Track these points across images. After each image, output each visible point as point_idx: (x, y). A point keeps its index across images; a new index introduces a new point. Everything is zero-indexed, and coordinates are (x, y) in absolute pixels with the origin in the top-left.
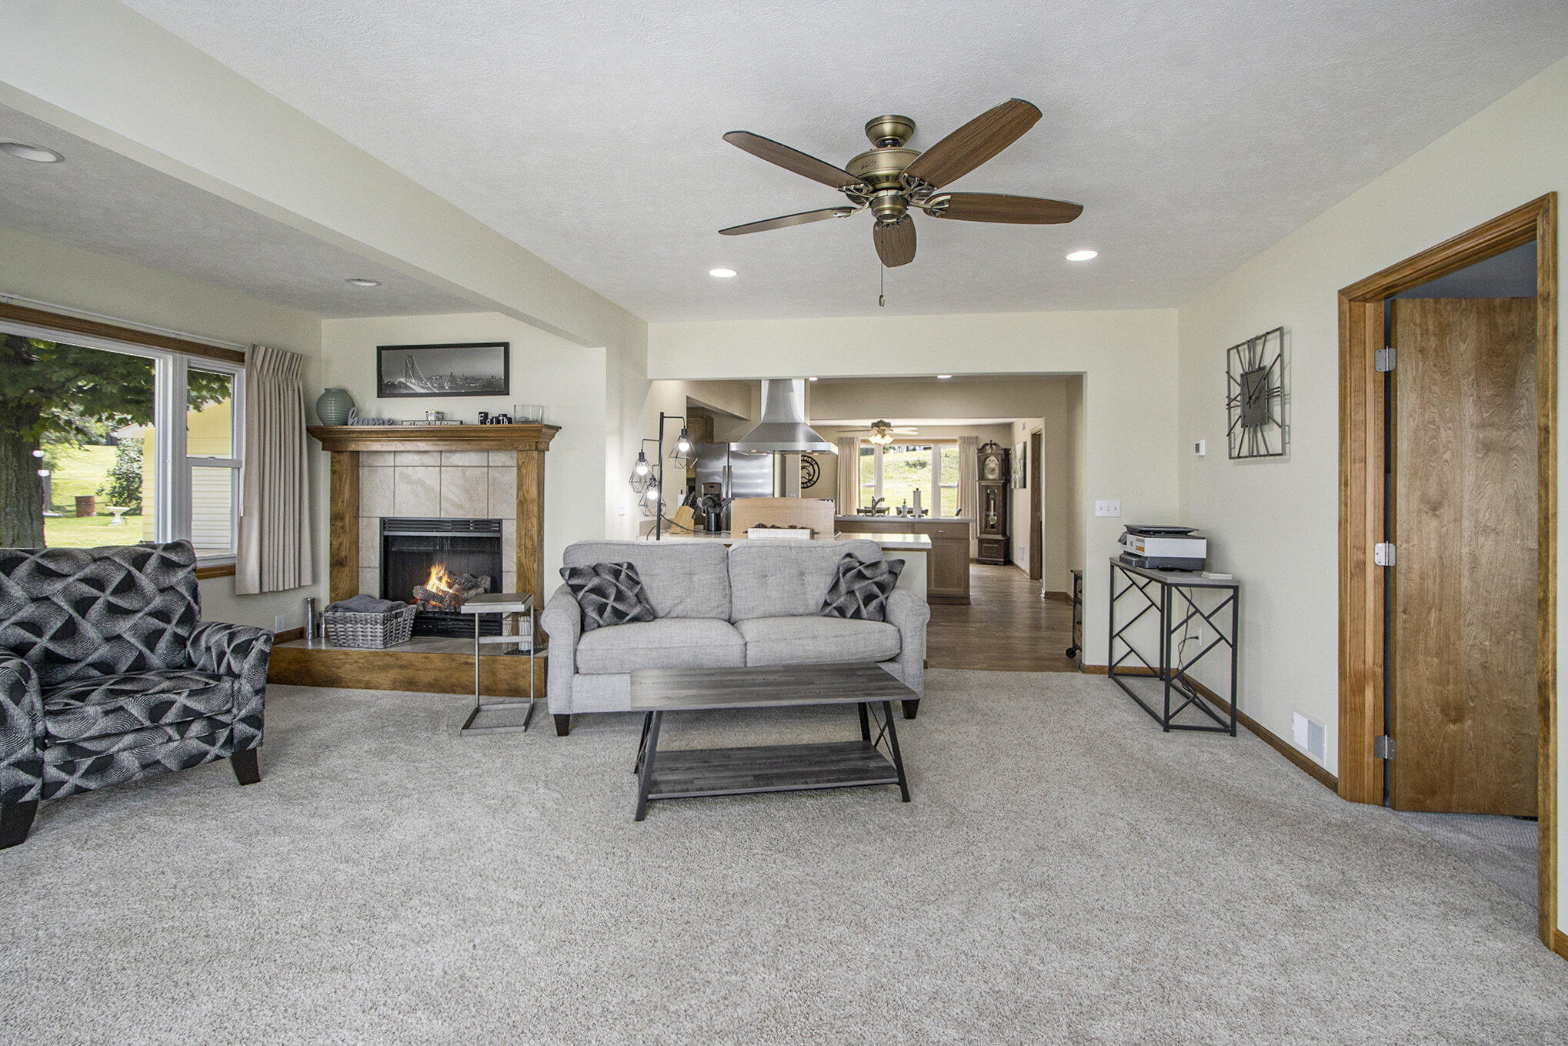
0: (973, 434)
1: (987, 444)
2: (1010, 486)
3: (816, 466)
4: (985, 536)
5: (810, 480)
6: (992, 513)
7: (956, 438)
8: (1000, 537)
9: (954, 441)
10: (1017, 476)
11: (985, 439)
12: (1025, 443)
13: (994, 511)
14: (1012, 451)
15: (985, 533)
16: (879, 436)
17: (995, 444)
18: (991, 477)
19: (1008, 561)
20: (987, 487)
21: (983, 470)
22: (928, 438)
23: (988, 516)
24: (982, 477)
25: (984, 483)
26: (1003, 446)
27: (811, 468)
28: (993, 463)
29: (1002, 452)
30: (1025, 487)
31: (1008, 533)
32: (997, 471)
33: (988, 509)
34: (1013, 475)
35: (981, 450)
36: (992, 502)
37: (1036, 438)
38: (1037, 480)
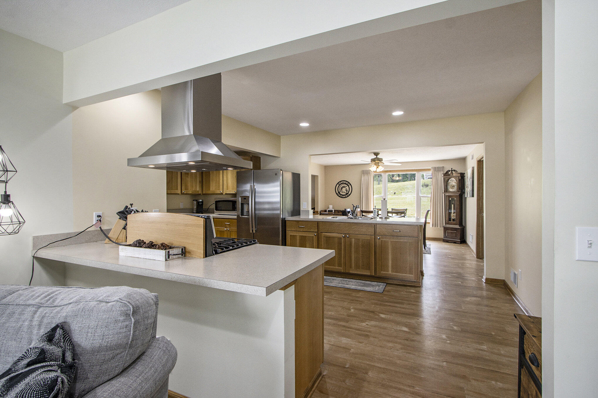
0: (441, 165)
1: (449, 171)
2: (465, 196)
3: (350, 186)
4: (448, 226)
5: (347, 194)
6: (453, 211)
7: (430, 168)
8: (457, 227)
9: (429, 170)
10: (468, 189)
11: (448, 167)
12: (473, 168)
13: (454, 209)
14: (466, 175)
15: (448, 224)
16: (375, 167)
17: (454, 171)
18: (451, 190)
19: (463, 241)
20: (449, 196)
21: (447, 186)
22: (413, 169)
23: (450, 214)
24: (446, 190)
25: (447, 194)
26: (459, 171)
27: (347, 188)
28: (453, 182)
29: (459, 175)
30: (473, 196)
31: (464, 224)
32: (456, 187)
33: (450, 208)
34: (466, 189)
35: (446, 174)
36: (453, 205)
37: (480, 162)
38: (481, 192)
